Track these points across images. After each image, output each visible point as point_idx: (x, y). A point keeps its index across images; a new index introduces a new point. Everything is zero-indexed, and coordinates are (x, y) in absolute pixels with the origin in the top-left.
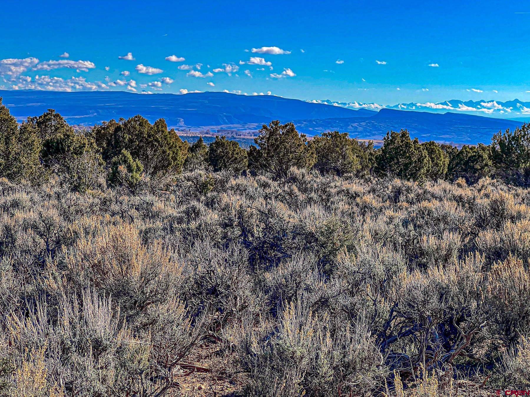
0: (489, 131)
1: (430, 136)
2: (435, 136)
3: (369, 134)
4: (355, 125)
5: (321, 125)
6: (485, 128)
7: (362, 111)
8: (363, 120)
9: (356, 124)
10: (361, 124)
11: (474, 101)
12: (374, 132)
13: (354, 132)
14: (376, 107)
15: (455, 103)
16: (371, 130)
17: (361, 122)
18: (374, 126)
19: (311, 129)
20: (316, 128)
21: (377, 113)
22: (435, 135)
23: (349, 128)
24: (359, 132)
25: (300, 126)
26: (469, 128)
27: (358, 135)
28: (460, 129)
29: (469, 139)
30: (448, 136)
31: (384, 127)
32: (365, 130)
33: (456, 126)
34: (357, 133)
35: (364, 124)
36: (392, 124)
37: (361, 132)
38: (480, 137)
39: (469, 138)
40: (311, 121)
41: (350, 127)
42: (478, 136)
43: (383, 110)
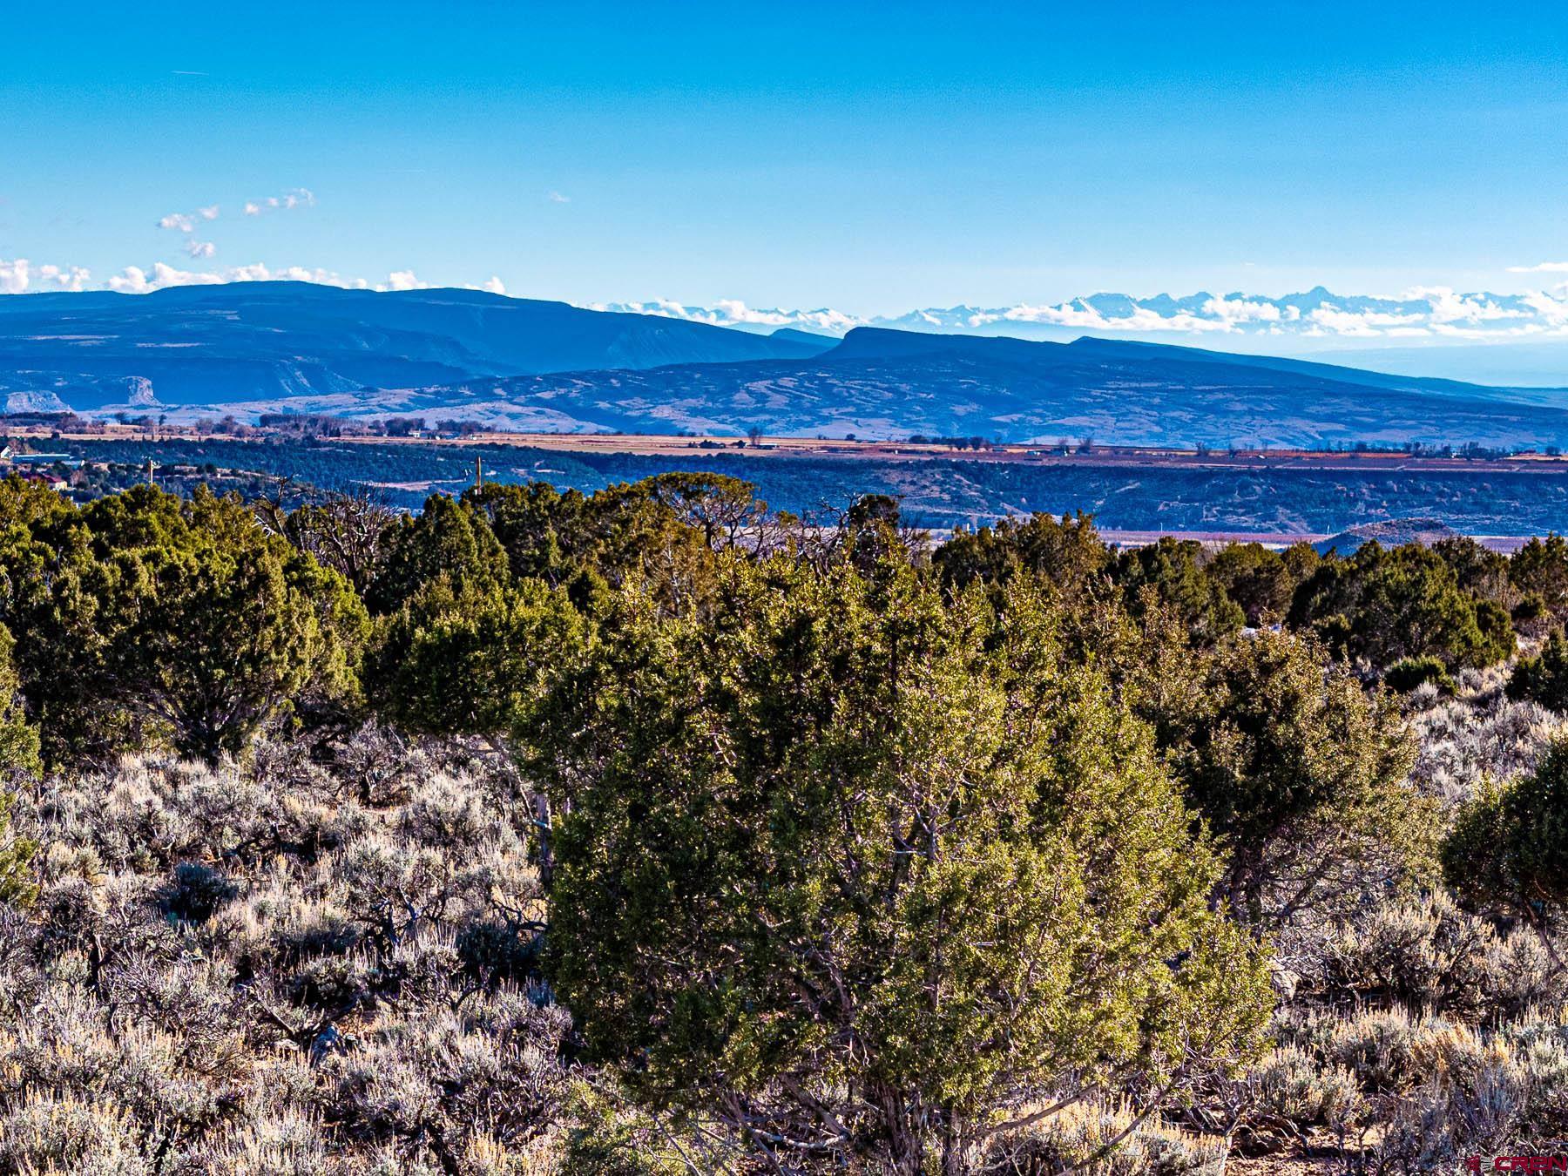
0: (1227, 401)
1: (1021, 421)
2: (1036, 420)
3: (808, 418)
4: (760, 386)
5: (642, 392)
6: (1210, 392)
7: (785, 338)
8: (789, 367)
9: (767, 383)
10: (780, 382)
11: (1175, 296)
12: (825, 412)
13: (756, 412)
14: (834, 323)
15: (1110, 304)
16: (814, 405)
17: (780, 376)
18: (825, 389)
19: (603, 405)
20: (622, 403)
21: (835, 345)
22: (1040, 415)
23: (737, 397)
25: (566, 394)
26: (1157, 389)
27: (772, 422)
28: (1126, 393)
29: (1157, 429)
30: (1083, 421)
31: (862, 392)
32: (795, 403)
33: (1111, 385)
34: (767, 417)
35: (791, 385)
36: (888, 382)
37: (781, 413)
38: (1194, 420)
39: (1158, 424)
40: (602, 377)
41: (741, 396)
42: (1186, 417)
43: (857, 334)
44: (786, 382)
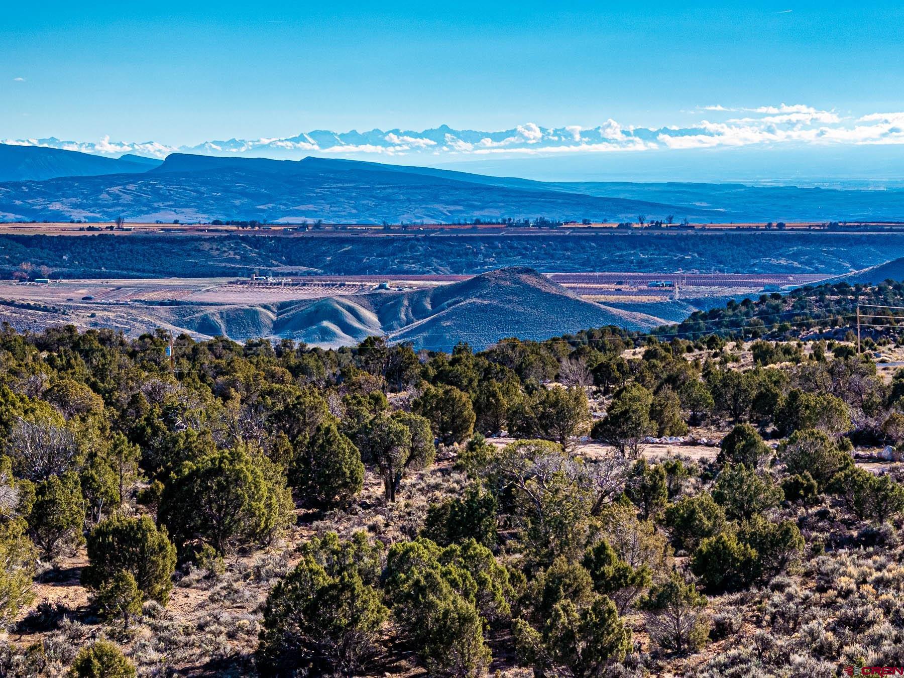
0: (394, 194)
1: (273, 208)
2: (282, 207)
3: (146, 209)
4: (115, 190)
6: (385, 188)
7: (128, 160)
8: (133, 178)
9: (119, 188)
10: (128, 187)
11: (360, 132)
12: (156, 205)
13: (113, 206)
16: (148, 201)
17: (128, 184)
18: (156, 192)
19: (18, 202)
20: (30, 201)
21: (160, 164)
22: (284, 204)
23: (101, 197)
24: (124, 205)
26: (354, 188)
28: (335, 190)
29: (354, 211)
30: (311, 207)
31: (177, 193)
32: (137, 200)
33: (326, 185)
34: (120, 208)
35: (134, 189)
36: (193, 186)
37: (129, 206)
38: (376, 206)
39: (355, 208)
40: (17, 185)
41: (104, 196)
42: (371, 204)
43: (173, 157)
44: (130, 187)
